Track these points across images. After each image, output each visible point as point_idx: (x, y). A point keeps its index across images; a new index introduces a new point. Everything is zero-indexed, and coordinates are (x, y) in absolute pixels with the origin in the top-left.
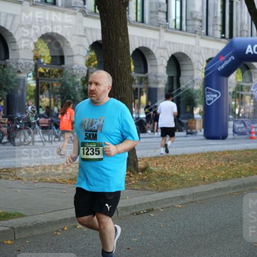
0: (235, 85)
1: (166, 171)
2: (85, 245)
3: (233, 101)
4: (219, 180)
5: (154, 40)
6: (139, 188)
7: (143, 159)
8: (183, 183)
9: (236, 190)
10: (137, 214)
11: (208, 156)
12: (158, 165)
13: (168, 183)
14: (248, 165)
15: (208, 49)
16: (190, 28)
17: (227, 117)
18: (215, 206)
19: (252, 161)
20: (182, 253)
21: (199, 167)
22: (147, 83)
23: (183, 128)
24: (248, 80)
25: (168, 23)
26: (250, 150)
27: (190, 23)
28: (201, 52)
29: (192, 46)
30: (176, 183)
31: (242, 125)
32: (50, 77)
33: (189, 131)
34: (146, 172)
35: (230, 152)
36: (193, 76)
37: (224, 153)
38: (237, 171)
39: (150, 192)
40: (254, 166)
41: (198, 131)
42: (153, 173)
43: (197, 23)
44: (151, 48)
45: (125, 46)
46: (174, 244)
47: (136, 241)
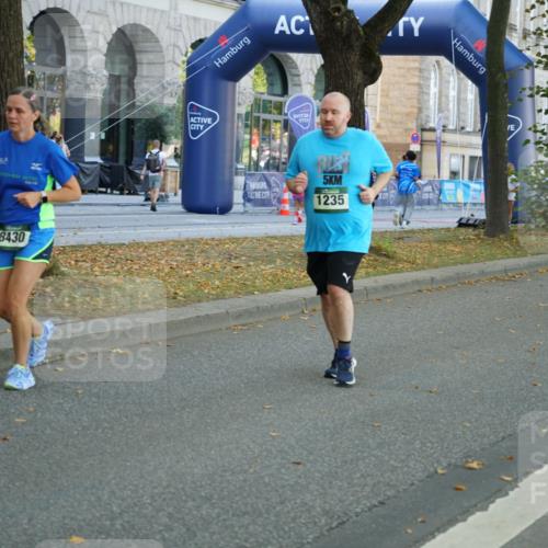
0: (252, 99)
1: (97, 276)
3: (245, 133)
4: (208, 298)
9: (242, 321)
11: (187, 247)
12: (80, 264)
14: (268, 269)
15: (196, 19)
17: (231, 167)
18: (196, 353)
19: (278, 261)
20: (118, 449)
21: (167, 270)
22: (64, 88)
23: (137, 187)
24: (278, 88)
26: (275, 238)
28: (180, 26)
29: (163, 12)
31: (263, 185)
35: (233, 240)
36: (163, 77)
37: (221, 242)
38: (247, 279)
40: (282, 271)
41: (171, 194)
44: (73, 12)
45: (11, 5)
46: (103, 432)
47: (23, 423)
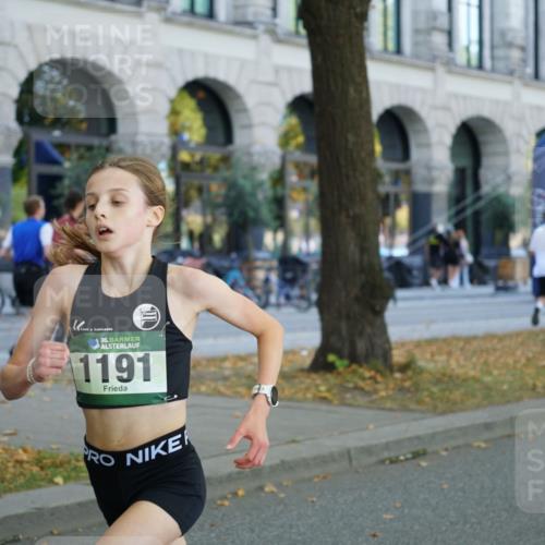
1: (453, 370)
2: (282, 527)
5: (423, 91)
6: (395, 406)
7: (403, 344)
8: (490, 395)
10: (392, 462)
11: (542, 337)
12: (437, 358)
13: (457, 395)
15: (539, 108)
16: (500, 65)
21: (523, 361)
22: (410, 183)
23: (487, 277)
25: (451, 55)
27: (500, 52)
28: (523, 114)
29: (506, 103)
30: (474, 396)
32: (202, 171)
33: (501, 283)
34: (410, 373)
36: (508, 166)
39: (417, 415)
41: (520, 283)
42: (425, 376)
43: (516, 54)
45: (361, 105)
46: (471, 527)
47: (391, 520)
